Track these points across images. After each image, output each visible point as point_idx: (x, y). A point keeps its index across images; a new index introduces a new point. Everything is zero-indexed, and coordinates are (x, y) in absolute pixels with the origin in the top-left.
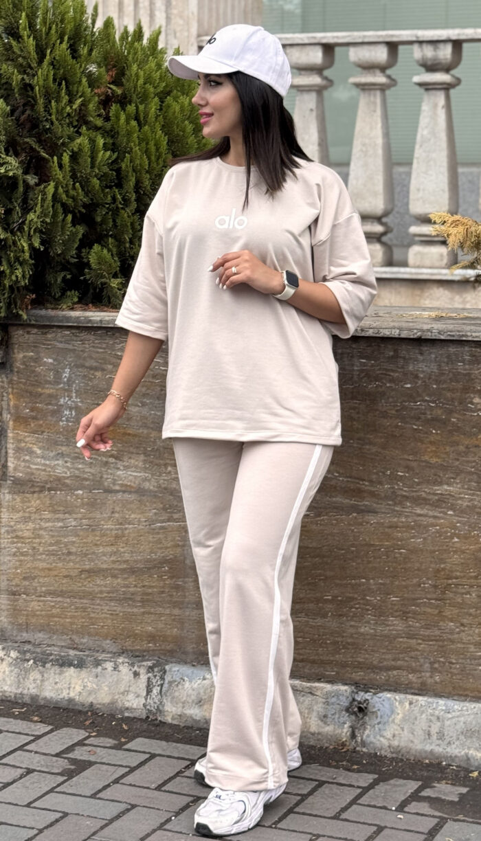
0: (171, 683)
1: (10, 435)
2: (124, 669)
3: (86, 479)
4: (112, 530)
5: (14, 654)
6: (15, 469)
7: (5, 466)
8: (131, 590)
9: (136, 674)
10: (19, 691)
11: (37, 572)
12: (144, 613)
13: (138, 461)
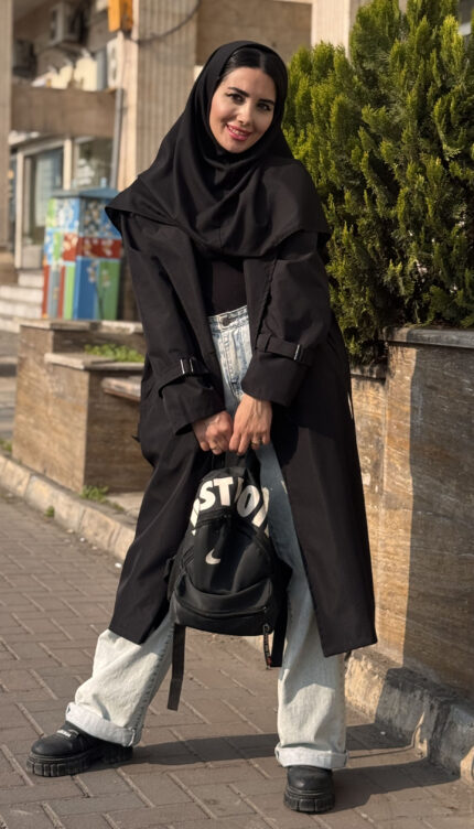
0: (451, 723)
1: (386, 450)
2: (426, 699)
3: (424, 500)
4: (435, 554)
5: (370, 666)
6: (387, 484)
7: (382, 481)
8: (447, 620)
9: (432, 707)
10: (364, 703)
11: (395, 590)
12: (453, 647)
13: (452, 485)
